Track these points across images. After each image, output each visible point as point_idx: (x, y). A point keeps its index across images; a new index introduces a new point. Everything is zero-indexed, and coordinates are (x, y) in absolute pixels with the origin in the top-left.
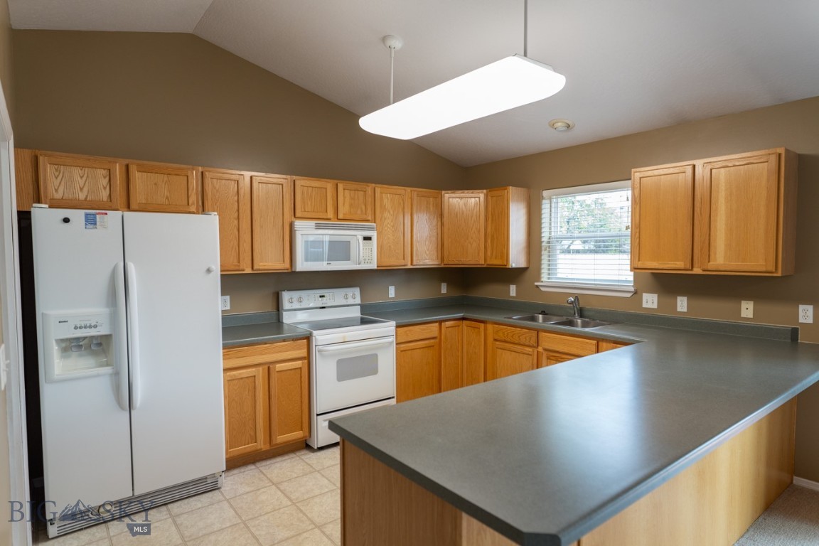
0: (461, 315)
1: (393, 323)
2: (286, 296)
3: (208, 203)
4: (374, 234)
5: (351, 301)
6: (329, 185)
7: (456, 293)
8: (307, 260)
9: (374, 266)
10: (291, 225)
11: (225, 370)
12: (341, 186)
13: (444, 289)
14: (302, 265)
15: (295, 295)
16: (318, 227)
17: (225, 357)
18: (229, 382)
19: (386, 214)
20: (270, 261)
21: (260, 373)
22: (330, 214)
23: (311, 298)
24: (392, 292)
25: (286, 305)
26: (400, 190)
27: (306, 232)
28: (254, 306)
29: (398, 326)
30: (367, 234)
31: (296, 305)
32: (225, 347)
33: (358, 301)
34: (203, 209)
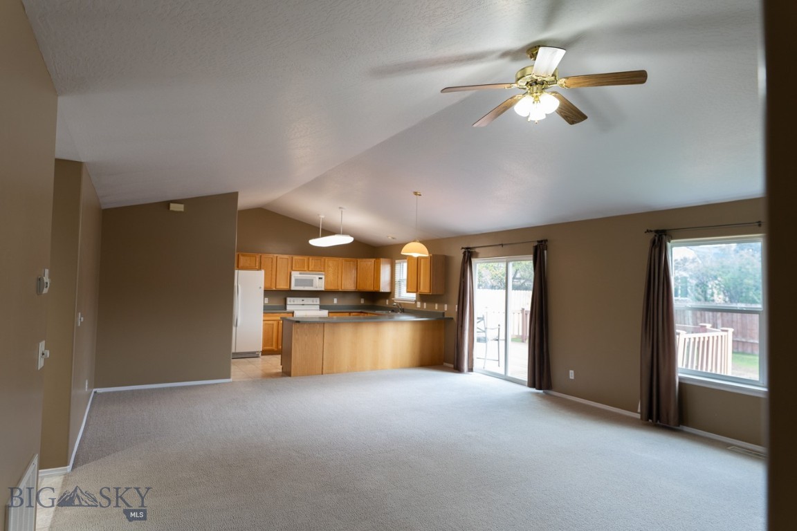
0: (360, 311)
1: (327, 311)
2: (288, 299)
3: (262, 266)
4: (323, 277)
5: (315, 303)
6: (306, 258)
7: (369, 304)
8: (296, 285)
9: (323, 289)
10: (290, 273)
11: (264, 321)
12: (310, 259)
13: (362, 301)
14: (293, 288)
15: (292, 299)
16: (300, 274)
17: (264, 316)
18: (265, 325)
19: (330, 269)
20: (282, 286)
21: (275, 323)
22: (306, 269)
23: (298, 300)
24: (335, 301)
25: (288, 302)
26: (337, 259)
27: (296, 275)
28: (276, 302)
29: (329, 313)
30: (320, 276)
31: (293, 303)
32: (264, 313)
33: (318, 303)
34: (260, 269)
